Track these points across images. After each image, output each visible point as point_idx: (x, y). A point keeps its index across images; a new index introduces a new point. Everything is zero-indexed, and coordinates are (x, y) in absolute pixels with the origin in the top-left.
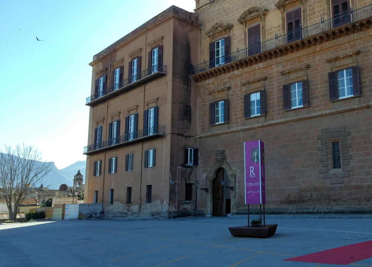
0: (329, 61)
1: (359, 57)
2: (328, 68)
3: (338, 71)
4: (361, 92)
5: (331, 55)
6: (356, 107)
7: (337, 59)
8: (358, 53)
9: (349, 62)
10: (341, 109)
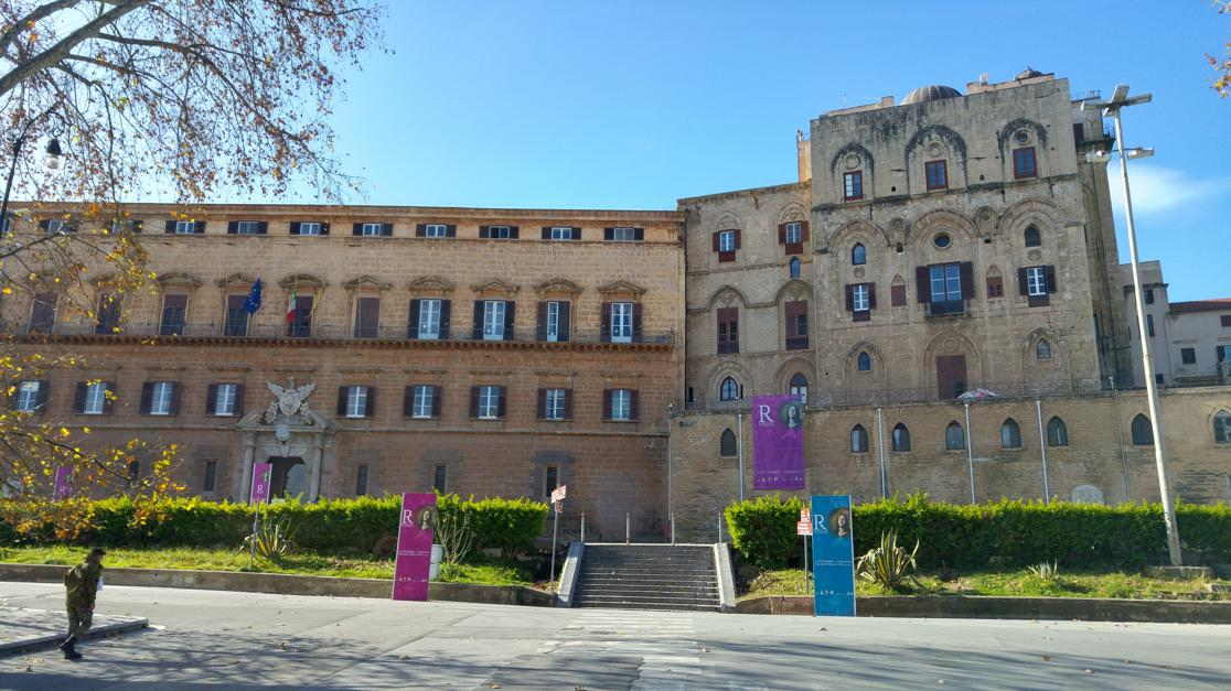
0: (149, 369)
1: (184, 374)
2: (144, 377)
3: (156, 382)
4: (177, 413)
5: (152, 362)
6: (169, 426)
7: (158, 369)
8: (183, 369)
9: (171, 376)
10: (151, 426)
